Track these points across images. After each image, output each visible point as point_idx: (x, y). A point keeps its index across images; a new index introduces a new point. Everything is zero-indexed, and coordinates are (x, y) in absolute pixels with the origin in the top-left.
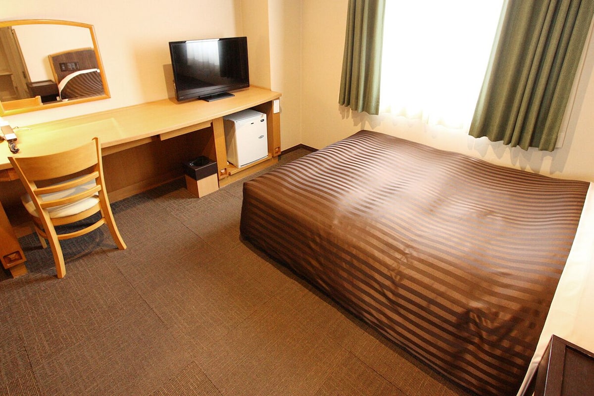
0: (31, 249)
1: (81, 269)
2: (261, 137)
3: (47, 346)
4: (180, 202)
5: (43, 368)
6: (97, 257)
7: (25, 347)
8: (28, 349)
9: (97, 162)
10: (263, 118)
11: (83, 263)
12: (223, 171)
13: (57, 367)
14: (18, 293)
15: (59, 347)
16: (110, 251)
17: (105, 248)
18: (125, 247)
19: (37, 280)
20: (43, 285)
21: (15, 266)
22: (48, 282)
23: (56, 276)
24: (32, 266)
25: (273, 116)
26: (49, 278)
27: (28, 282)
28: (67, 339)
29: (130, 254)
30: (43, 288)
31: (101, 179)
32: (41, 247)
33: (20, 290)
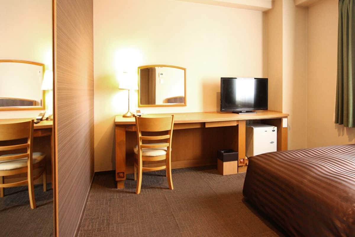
0: (129, 179)
1: (148, 193)
2: (272, 143)
3: (119, 219)
4: (211, 175)
5: (114, 227)
6: (157, 190)
7: (110, 216)
8: (111, 217)
9: (170, 129)
10: (274, 129)
11: (149, 191)
12: (242, 160)
13: (120, 229)
14: (117, 195)
15: (124, 221)
16: (164, 188)
17: (162, 187)
18: (173, 188)
19: (126, 192)
20: (128, 195)
21: (121, 181)
22: (130, 194)
23: (135, 193)
24: (127, 186)
25: (282, 129)
26: (132, 193)
27: (122, 192)
28: (129, 219)
29: (174, 192)
30: (127, 196)
31: (170, 140)
32: (134, 180)
33: (118, 194)
